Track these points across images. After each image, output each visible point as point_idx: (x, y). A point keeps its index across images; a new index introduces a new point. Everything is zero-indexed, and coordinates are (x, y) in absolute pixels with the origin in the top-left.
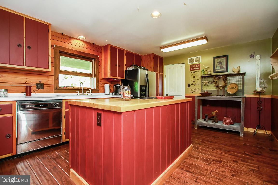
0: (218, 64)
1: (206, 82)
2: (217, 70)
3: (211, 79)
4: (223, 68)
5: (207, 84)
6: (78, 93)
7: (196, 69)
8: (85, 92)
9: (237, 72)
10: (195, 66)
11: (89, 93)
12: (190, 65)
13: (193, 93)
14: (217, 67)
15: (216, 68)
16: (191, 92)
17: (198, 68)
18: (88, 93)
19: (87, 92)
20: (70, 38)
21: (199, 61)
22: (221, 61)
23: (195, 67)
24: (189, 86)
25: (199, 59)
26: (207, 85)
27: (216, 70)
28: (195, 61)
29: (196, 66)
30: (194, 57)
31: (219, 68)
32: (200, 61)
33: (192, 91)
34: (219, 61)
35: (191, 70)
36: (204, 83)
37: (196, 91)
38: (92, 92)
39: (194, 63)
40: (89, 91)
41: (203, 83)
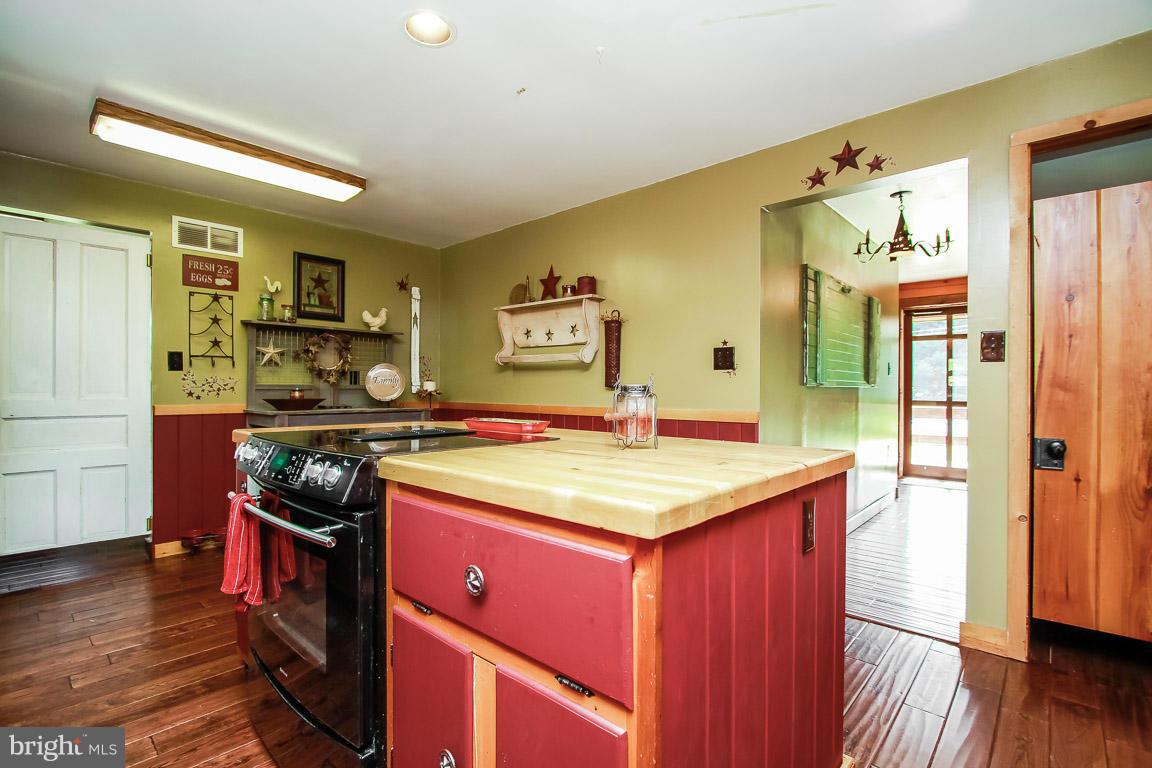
0: (314, 284)
1: (271, 351)
2: (307, 309)
3: (294, 343)
4: (329, 305)
5: (277, 359)
7: (219, 282)
9: (380, 328)
10: (212, 268)
12: (186, 258)
13: (198, 397)
14: (309, 294)
15: (304, 300)
16: (190, 394)
17: (229, 283)
21: (235, 248)
22: (324, 277)
23: (214, 275)
24: (175, 361)
25: (236, 241)
26: (277, 364)
27: (305, 305)
28: (216, 246)
29: (216, 269)
30: (209, 225)
31: (317, 303)
32: (240, 253)
33: (197, 392)
34: (316, 275)
35: (186, 281)
36: (264, 354)
37: (219, 390)
39: (208, 251)
41: (258, 352)
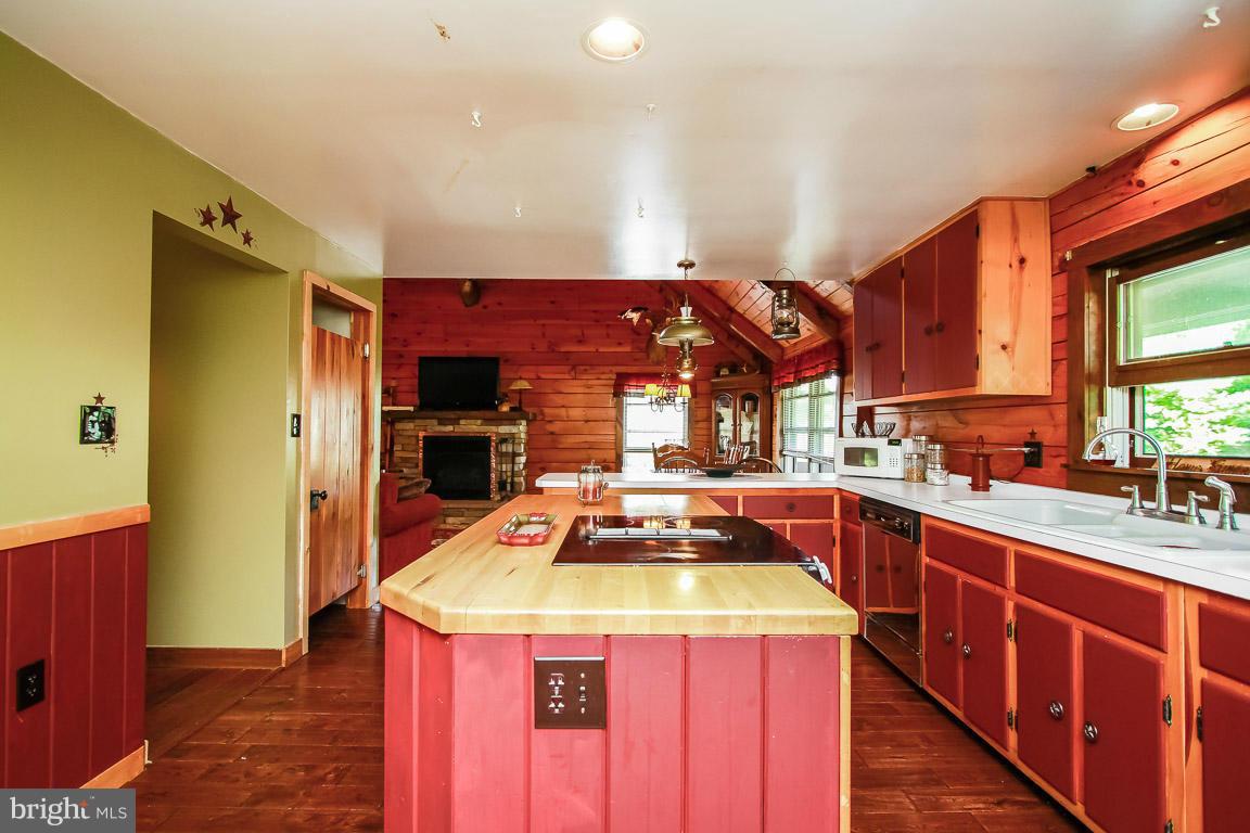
6: (1132, 498)
20: (1136, 158)
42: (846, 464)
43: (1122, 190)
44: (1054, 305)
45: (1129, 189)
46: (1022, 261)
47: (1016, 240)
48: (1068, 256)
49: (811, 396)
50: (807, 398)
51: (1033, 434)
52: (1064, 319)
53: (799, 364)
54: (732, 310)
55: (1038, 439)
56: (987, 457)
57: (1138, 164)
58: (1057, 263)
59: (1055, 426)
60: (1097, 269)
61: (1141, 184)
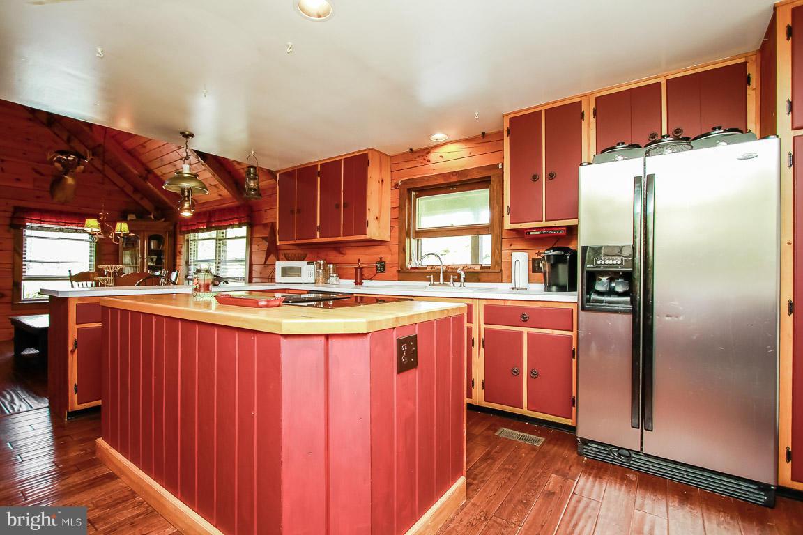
6: (430, 281)
8: (446, 279)
11: (458, 280)
18: (455, 280)
19: (452, 280)
20: (428, 151)
38: (466, 280)
40: (456, 277)
42: (282, 276)
43: (422, 161)
44: (391, 202)
45: (424, 161)
46: (382, 181)
47: (381, 171)
48: (399, 183)
49: (216, 239)
50: (215, 240)
51: (381, 258)
52: (397, 209)
53: (210, 217)
54: (149, 171)
55: (383, 260)
56: (361, 269)
57: (428, 153)
58: (393, 185)
59: (392, 254)
60: (409, 190)
61: (429, 161)
